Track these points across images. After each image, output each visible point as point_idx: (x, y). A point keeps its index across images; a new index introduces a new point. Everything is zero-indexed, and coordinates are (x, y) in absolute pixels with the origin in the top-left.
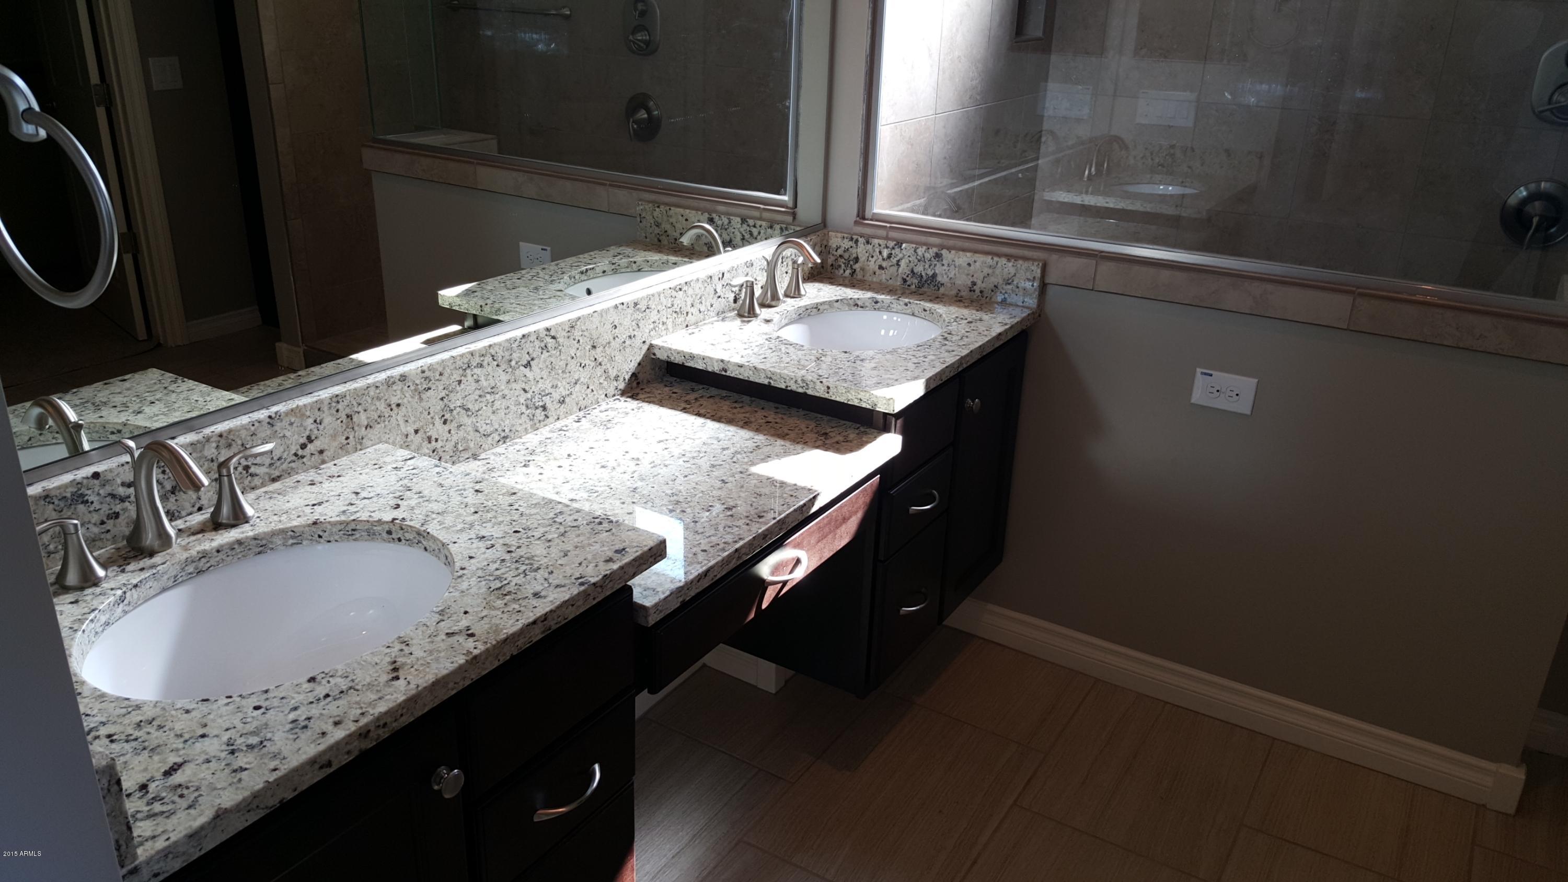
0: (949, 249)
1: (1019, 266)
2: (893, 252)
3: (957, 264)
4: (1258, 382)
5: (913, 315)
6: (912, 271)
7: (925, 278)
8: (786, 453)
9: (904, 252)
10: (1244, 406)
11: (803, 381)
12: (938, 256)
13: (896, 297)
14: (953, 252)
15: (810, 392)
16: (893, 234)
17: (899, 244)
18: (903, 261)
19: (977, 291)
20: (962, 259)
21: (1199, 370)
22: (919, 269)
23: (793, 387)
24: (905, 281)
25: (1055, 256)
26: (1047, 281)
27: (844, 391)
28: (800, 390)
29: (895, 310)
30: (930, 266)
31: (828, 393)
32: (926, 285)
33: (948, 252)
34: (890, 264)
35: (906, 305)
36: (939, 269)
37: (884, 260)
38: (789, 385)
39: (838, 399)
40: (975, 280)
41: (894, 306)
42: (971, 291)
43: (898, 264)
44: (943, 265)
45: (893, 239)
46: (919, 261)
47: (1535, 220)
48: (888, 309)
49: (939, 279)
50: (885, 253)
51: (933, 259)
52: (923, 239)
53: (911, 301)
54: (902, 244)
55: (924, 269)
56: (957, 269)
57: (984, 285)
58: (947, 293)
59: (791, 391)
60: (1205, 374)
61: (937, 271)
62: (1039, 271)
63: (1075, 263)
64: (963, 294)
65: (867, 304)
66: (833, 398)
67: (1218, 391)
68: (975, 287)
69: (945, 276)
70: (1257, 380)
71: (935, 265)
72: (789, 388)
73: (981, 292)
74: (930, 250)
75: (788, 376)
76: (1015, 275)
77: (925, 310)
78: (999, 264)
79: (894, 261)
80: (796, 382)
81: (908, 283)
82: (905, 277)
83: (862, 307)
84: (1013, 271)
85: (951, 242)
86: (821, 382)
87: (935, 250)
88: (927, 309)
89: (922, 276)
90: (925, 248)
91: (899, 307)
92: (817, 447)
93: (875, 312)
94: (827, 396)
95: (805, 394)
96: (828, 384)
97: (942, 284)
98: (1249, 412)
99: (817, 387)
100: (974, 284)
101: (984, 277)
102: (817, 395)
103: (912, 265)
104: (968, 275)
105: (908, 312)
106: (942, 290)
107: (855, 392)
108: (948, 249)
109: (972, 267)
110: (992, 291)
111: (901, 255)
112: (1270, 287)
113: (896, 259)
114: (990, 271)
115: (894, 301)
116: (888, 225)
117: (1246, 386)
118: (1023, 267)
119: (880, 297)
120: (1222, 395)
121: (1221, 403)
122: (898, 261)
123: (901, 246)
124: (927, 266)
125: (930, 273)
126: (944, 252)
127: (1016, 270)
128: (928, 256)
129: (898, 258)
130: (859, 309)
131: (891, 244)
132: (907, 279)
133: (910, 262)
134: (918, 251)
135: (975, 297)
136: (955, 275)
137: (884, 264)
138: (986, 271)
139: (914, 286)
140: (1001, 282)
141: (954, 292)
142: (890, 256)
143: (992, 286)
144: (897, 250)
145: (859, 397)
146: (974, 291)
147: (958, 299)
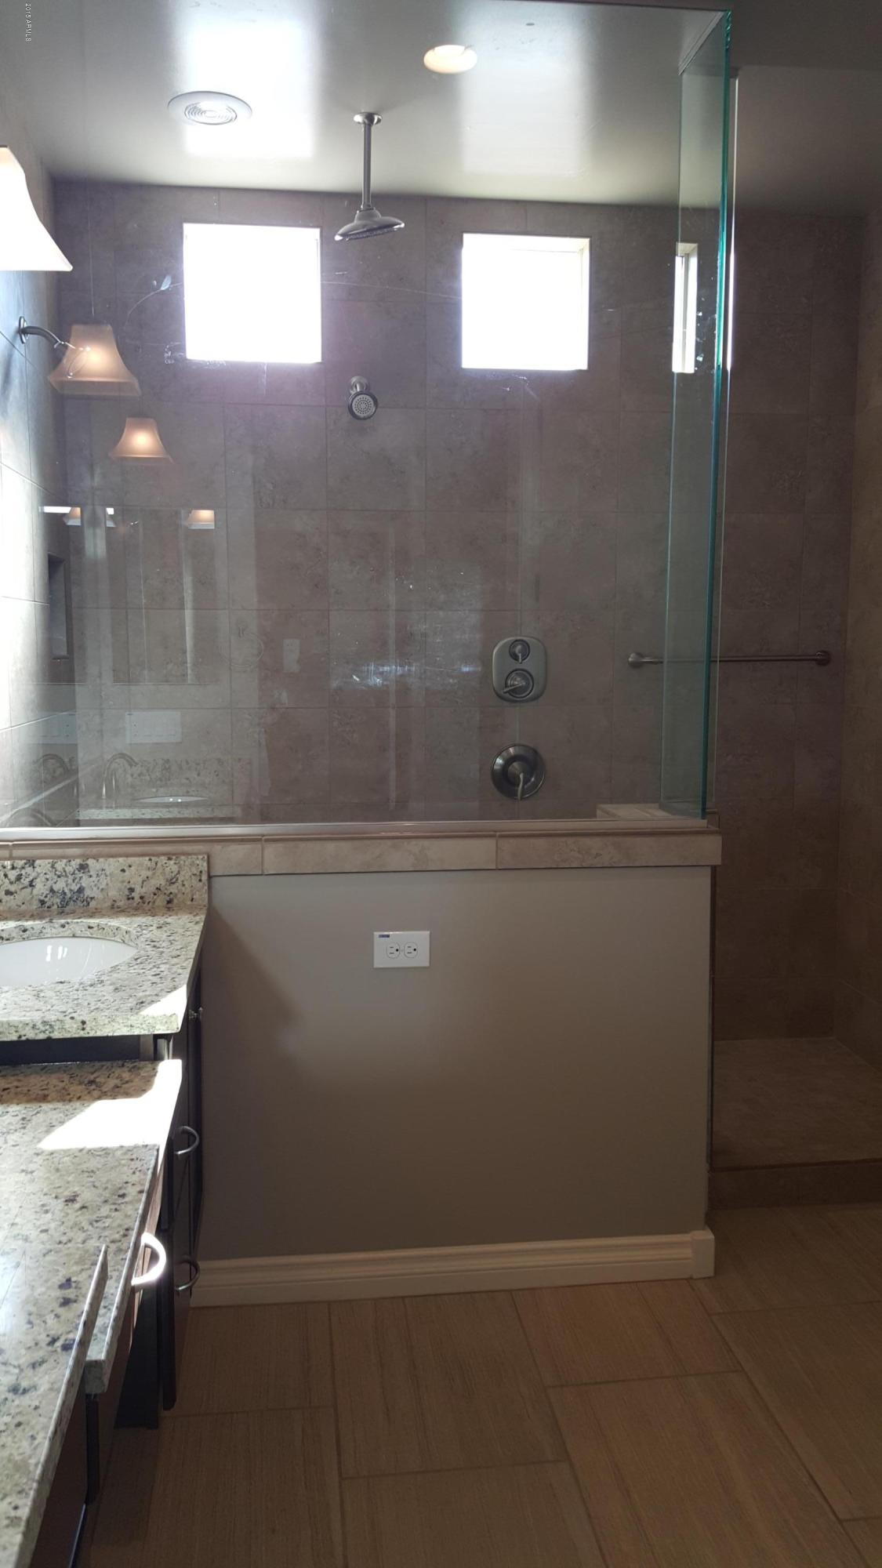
0: (96, 857)
1: (182, 862)
2: (23, 872)
3: (108, 873)
4: (431, 933)
5: (74, 936)
6: (52, 890)
7: (69, 895)
8: (69, 1116)
9: (38, 869)
10: (422, 959)
11: (44, 1023)
12: (83, 867)
13: (47, 920)
14: (101, 860)
15: (56, 1035)
16: (17, 853)
17: (31, 862)
18: (38, 880)
19: (137, 899)
20: (112, 865)
21: (377, 934)
22: (60, 885)
23: (31, 1035)
24: (43, 902)
25: (217, 847)
26: (212, 874)
27: (106, 1022)
28: (42, 1036)
29: (49, 936)
30: (74, 881)
31: (83, 1029)
32: (72, 902)
33: (95, 861)
34: (21, 886)
35: (63, 926)
36: (85, 882)
37: (11, 883)
38: (23, 1033)
39: (99, 1034)
40: (133, 886)
41: (48, 930)
42: (129, 899)
43: (31, 884)
44: (91, 876)
45: (21, 859)
46: (59, 877)
47: (521, 776)
48: (40, 935)
49: (88, 893)
50: (12, 875)
51: (77, 872)
52: (59, 851)
53: (69, 921)
54: (34, 861)
55: (67, 885)
56: (109, 878)
57: (144, 890)
58: (99, 906)
59: (28, 1040)
60: (383, 936)
61: (84, 885)
62: (205, 864)
63: (238, 852)
64: (119, 904)
65: (14, 935)
66: (92, 1034)
67: (397, 950)
68: (133, 894)
69: (95, 889)
70: (429, 932)
71: (81, 878)
72: (23, 1038)
73: (142, 898)
74: (73, 863)
75: (21, 1022)
76: (179, 873)
77: (90, 927)
78: (159, 865)
79: (25, 882)
80: (34, 1027)
81: (47, 905)
82: (42, 898)
83: (8, 940)
84: (175, 868)
85: (95, 850)
86: (72, 1018)
87: (78, 861)
88: (91, 925)
89: (65, 894)
90: (65, 861)
91: (54, 931)
92: (99, 1098)
93: (24, 942)
94: (82, 1034)
95: (49, 1039)
96: (82, 1018)
97: (92, 898)
98: (427, 964)
99: (67, 1026)
100: (132, 890)
101: (143, 882)
102: (68, 1036)
103: (49, 883)
104: (123, 882)
105: (66, 934)
106: (93, 904)
107: (123, 1019)
108: (94, 859)
109: (127, 873)
110: (155, 894)
111: (34, 875)
112: (426, 843)
113: (28, 880)
114: (149, 873)
115: (46, 925)
116: (10, 844)
117: (420, 938)
118: (187, 863)
119: (28, 924)
120: (402, 953)
121: (401, 961)
122: (32, 881)
123: (33, 864)
124: (70, 881)
125: (75, 888)
126: (90, 862)
127: (180, 867)
128: (69, 869)
129: (31, 878)
130: (5, 942)
131: (21, 863)
132: (46, 900)
133: (47, 879)
134: (56, 865)
135: (135, 904)
136: (107, 884)
137: (12, 888)
138: (145, 873)
139: (55, 907)
140: (163, 882)
141: (109, 904)
142: (19, 878)
143: (153, 889)
144: (29, 870)
145: (129, 1023)
146: (133, 898)
147: (115, 910)
